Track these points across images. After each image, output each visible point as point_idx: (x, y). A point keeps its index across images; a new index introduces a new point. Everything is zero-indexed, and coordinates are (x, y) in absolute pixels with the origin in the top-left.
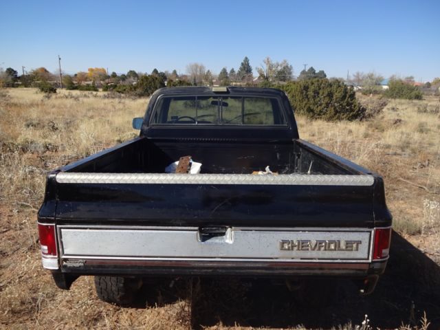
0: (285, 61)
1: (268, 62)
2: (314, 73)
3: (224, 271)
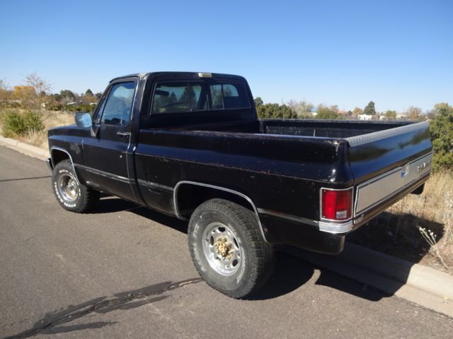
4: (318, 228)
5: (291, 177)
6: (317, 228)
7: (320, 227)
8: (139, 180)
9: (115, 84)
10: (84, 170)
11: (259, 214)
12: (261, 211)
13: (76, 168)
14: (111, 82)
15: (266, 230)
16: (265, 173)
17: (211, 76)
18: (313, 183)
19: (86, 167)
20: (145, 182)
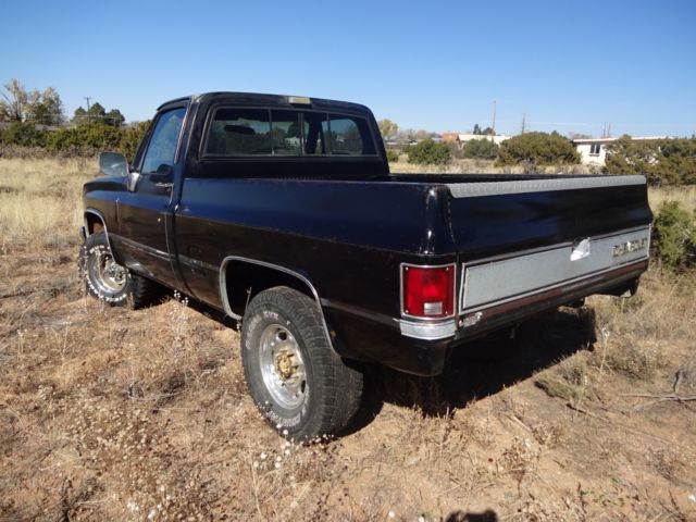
0: (52, 90)
1: (17, 88)
2: (103, 112)
3: (571, 295)
4: (399, 329)
5: (362, 246)
6: (397, 330)
7: (402, 328)
8: (180, 256)
9: (164, 111)
10: (120, 243)
11: (323, 307)
12: (325, 302)
13: (110, 238)
14: (159, 109)
15: (334, 334)
16: (330, 240)
17: (308, 102)
18: (391, 257)
19: (122, 238)
20: (187, 259)
